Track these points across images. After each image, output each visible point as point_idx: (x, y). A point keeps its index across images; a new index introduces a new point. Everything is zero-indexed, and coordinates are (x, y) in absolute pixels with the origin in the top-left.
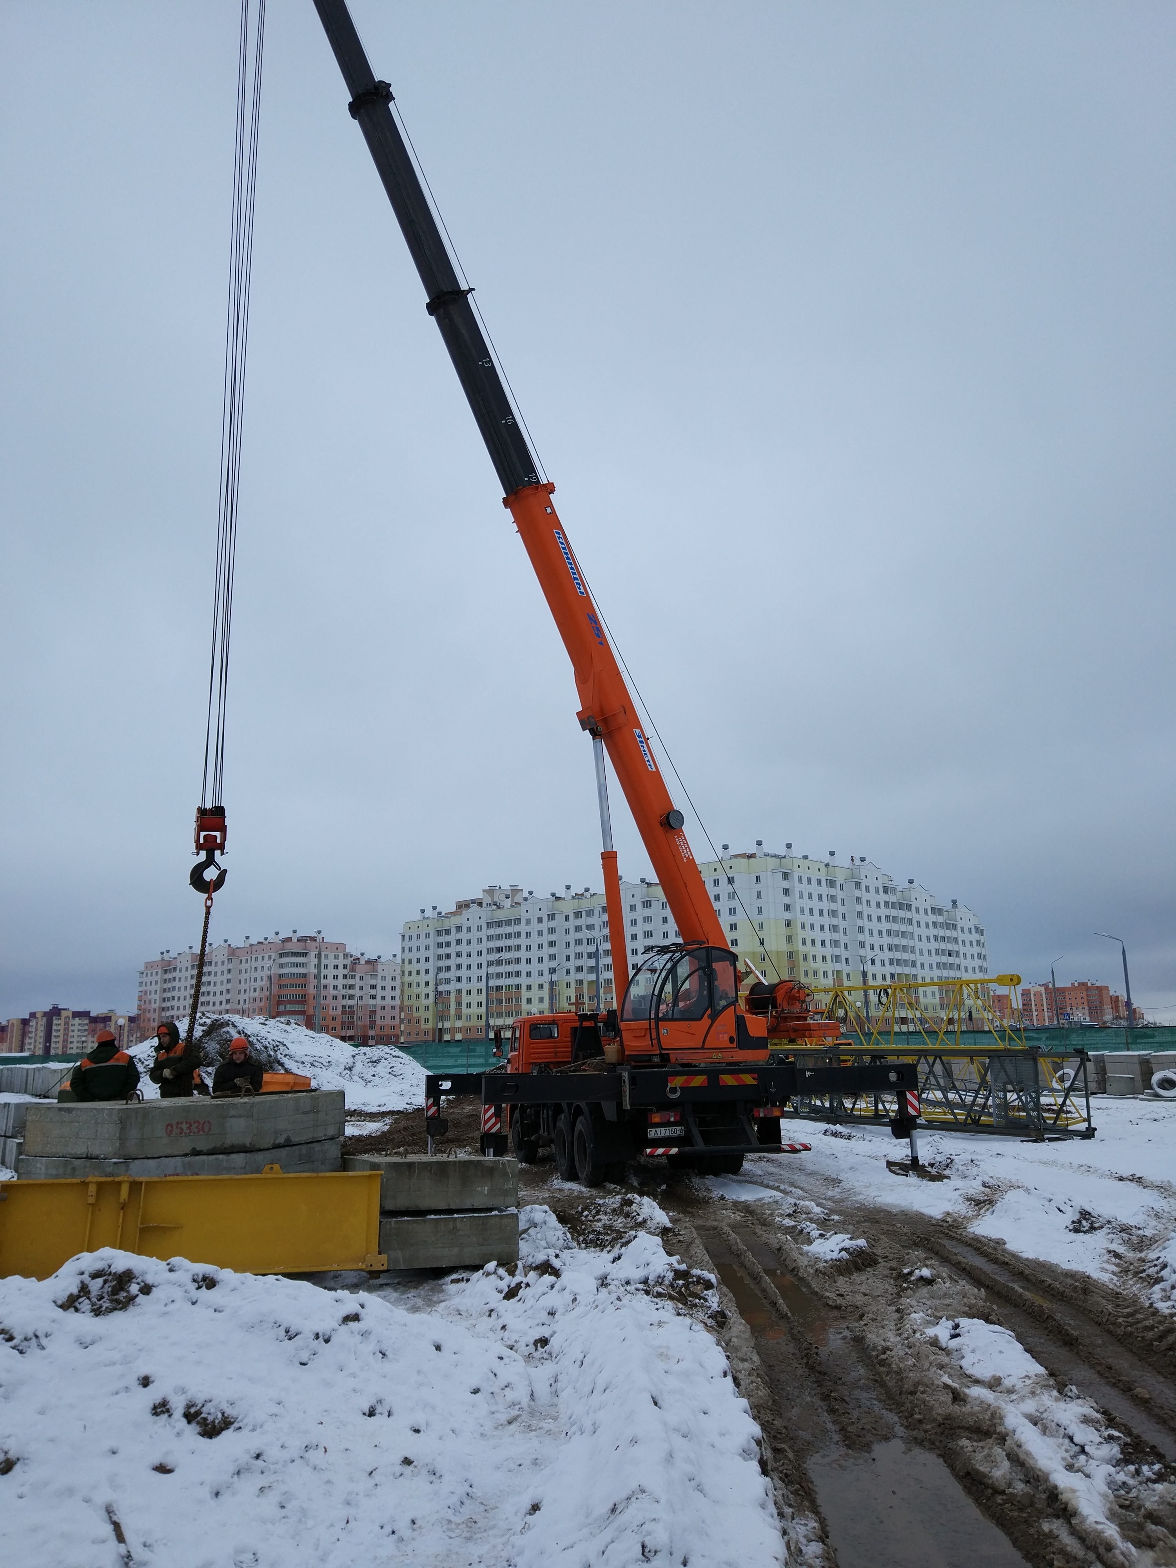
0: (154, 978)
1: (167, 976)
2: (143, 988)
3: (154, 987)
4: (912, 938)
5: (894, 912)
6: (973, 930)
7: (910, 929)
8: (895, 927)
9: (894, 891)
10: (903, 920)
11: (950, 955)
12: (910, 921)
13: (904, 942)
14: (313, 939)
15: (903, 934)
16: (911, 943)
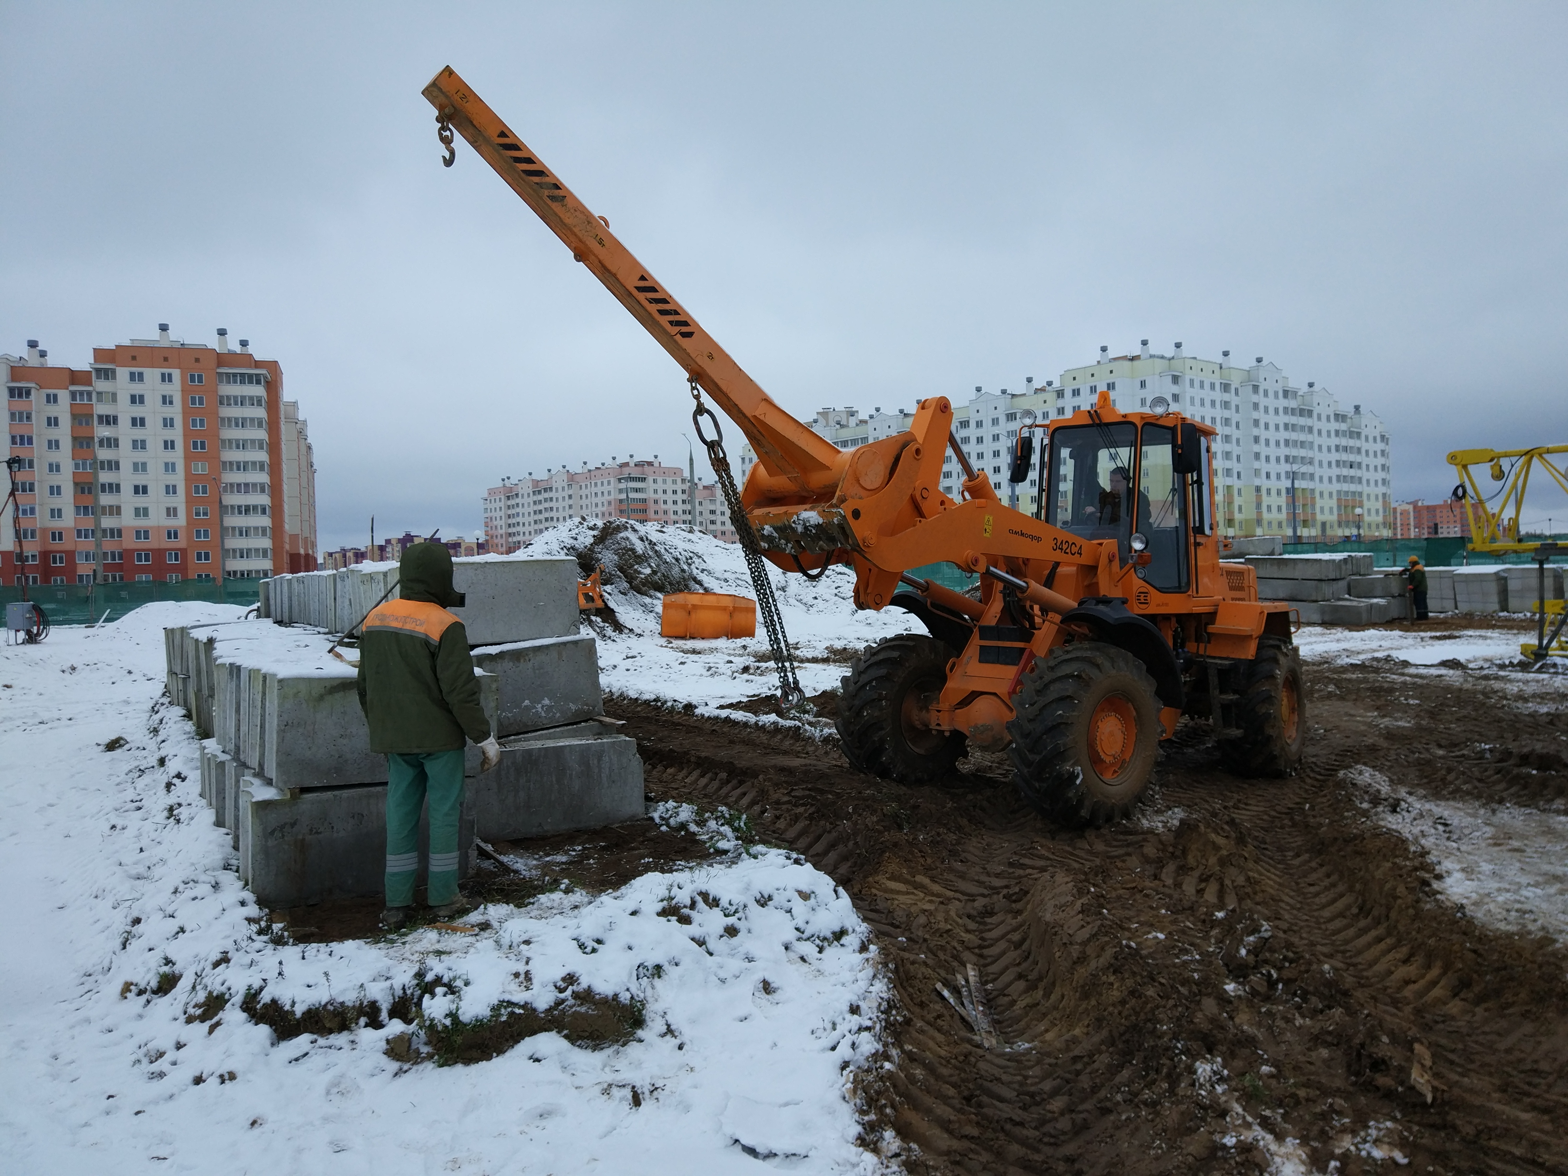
0: (498, 505)
1: (510, 503)
2: (488, 515)
3: (498, 514)
4: (1311, 448)
5: (1294, 420)
6: (1378, 439)
7: (1310, 438)
8: (1294, 436)
9: (1295, 393)
10: (1302, 428)
11: (1351, 467)
12: (1310, 430)
13: (1303, 453)
14: (650, 464)
15: (1303, 444)
16: (1310, 454)
